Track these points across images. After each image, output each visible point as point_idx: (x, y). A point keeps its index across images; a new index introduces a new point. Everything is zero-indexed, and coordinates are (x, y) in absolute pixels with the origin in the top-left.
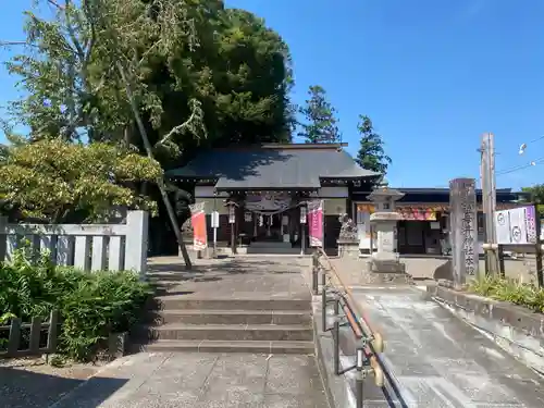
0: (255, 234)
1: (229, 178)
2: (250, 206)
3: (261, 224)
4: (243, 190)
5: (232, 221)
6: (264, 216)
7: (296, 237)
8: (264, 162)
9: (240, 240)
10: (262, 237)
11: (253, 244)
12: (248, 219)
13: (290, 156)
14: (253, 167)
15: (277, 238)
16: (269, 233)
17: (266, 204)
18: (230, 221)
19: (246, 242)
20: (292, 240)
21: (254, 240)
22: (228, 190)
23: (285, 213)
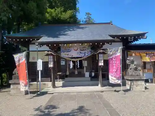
0: (68, 73)
1: (48, 37)
2: (63, 55)
3: (71, 67)
4: (58, 43)
5: (51, 65)
6: (73, 62)
7: (93, 74)
8: (71, 30)
9: (58, 77)
10: (72, 75)
11: (66, 79)
12: (63, 63)
13: (86, 27)
14: (65, 32)
15: (81, 75)
16: (76, 73)
17: (74, 53)
18: (50, 66)
19: (62, 77)
20: (90, 76)
21: (67, 76)
22: (47, 44)
23: (85, 59)
